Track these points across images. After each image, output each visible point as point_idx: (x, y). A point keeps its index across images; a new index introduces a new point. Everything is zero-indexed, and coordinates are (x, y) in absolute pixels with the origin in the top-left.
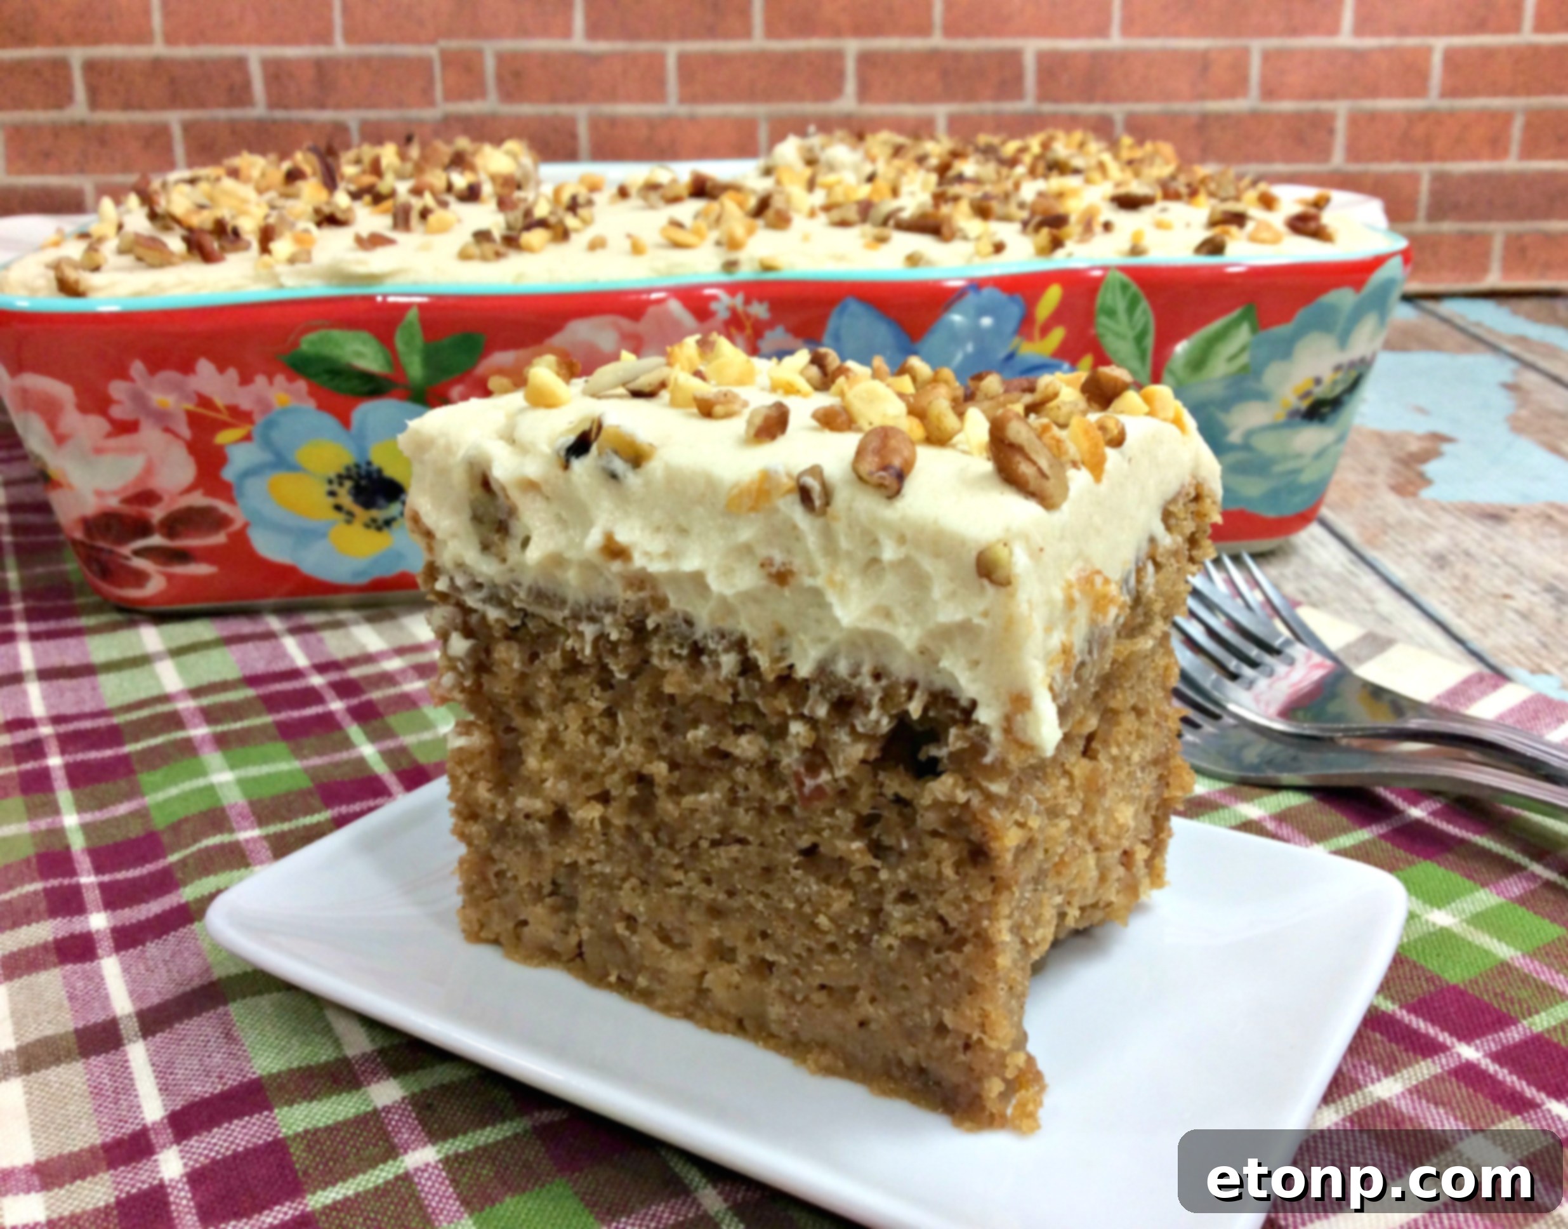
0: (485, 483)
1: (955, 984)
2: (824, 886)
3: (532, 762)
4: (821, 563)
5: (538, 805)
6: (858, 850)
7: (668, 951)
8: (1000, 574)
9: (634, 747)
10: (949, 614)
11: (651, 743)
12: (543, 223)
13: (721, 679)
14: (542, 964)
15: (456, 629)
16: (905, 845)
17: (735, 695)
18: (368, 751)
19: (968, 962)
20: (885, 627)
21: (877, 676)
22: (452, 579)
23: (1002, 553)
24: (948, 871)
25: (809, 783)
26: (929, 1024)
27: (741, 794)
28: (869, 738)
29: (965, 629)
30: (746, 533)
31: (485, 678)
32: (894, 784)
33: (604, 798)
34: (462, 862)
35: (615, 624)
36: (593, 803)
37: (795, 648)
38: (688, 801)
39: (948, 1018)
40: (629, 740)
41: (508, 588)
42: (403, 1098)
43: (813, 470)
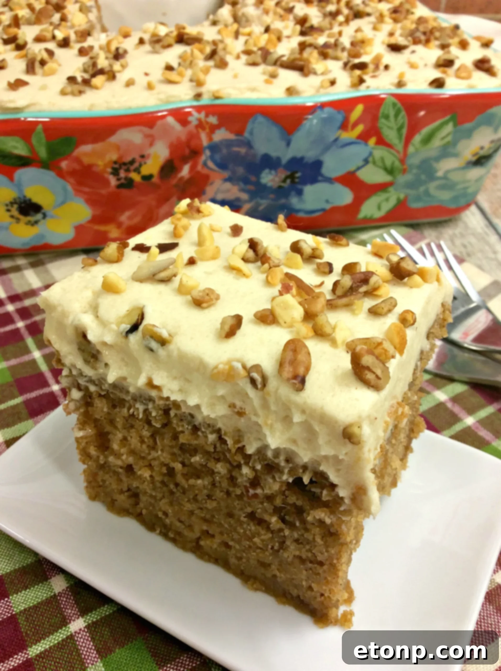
0: (84, 336)
1: (318, 577)
2: (258, 527)
3: (115, 446)
4: (260, 412)
5: (119, 463)
6: (275, 521)
7: (183, 527)
8: (355, 440)
9: (165, 455)
10: (326, 451)
11: (173, 454)
12: (101, 72)
13: (209, 443)
14: (124, 516)
15: (74, 387)
16: (298, 524)
17: (215, 447)
18: (37, 355)
19: (324, 571)
20: (294, 448)
21: (288, 461)
22: (71, 371)
23: (355, 430)
24: (319, 540)
26: (305, 586)
27: (217, 484)
28: (282, 482)
29: (335, 457)
30: (221, 392)
31: (90, 409)
32: (293, 498)
33: (150, 466)
34: (85, 471)
35: (154, 408)
36: (146, 468)
37: (246, 438)
38: (192, 481)
39: (314, 585)
40: (162, 450)
41: (99, 380)
42: (67, 588)
43: (257, 368)
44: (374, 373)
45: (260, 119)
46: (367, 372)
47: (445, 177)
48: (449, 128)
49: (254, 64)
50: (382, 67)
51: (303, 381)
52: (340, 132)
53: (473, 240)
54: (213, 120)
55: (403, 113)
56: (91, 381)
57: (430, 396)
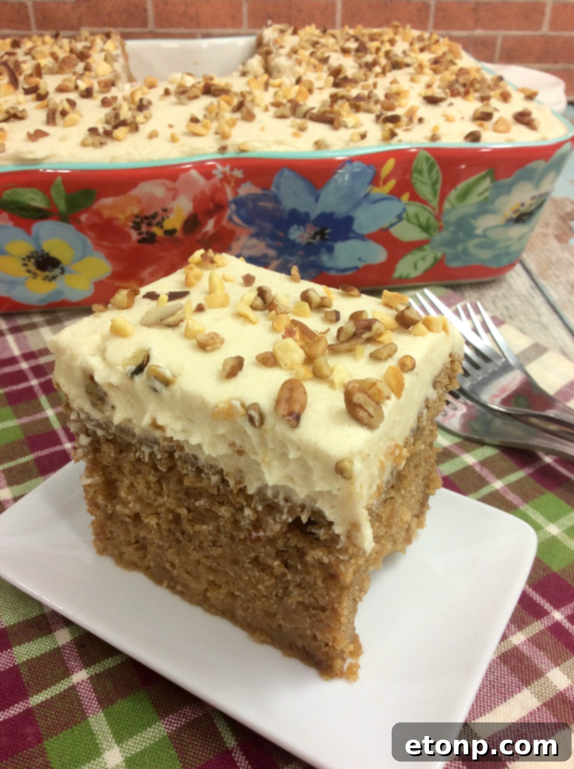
0: (92, 378)
1: (321, 624)
2: (261, 573)
3: (123, 494)
4: (259, 450)
5: (127, 511)
6: (278, 565)
7: (191, 578)
8: (347, 475)
9: (171, 500)
10: (320, 486)
11: (179, 500)
12: (124, 123)
13: (212, 484)
14: (132, 570)
15: (82, 433)
16: (299, 567)
17: (219, 490)
18: (50, 413)
19: (327, 617)
20: (291, 485)
21: (287, 500)
22: (79, 415)
23: (347, 465)
24: (320, 583)
25: (254, 534)
26: (309, 635)
27: (222, 529)
28: (282, 523)
29: (329, 493)
30: (222, 431)
31: (98, 455)
32: (294, 541)
33: (157, 514)
34: (93, 523)
35: (159, 450)
36: (153, 516)
37: (247, 479)
38: (197, 527)
39: (318, 634)
40: (168, 496)
41: (106, 423)
42: (71, 641)
43: (255, 406)
44: (366, 411)
45: (287, 172)
46: (359, 410)
47: (484, 236)
48: (487, 183)
49: (283, 117)
50: (416, 120)
51: (298, 418)
52: (370, 187)
53: (516, 302)
54: (238, 174)
55: (437, 168)
56: (99, 425)
57: (458, 459)
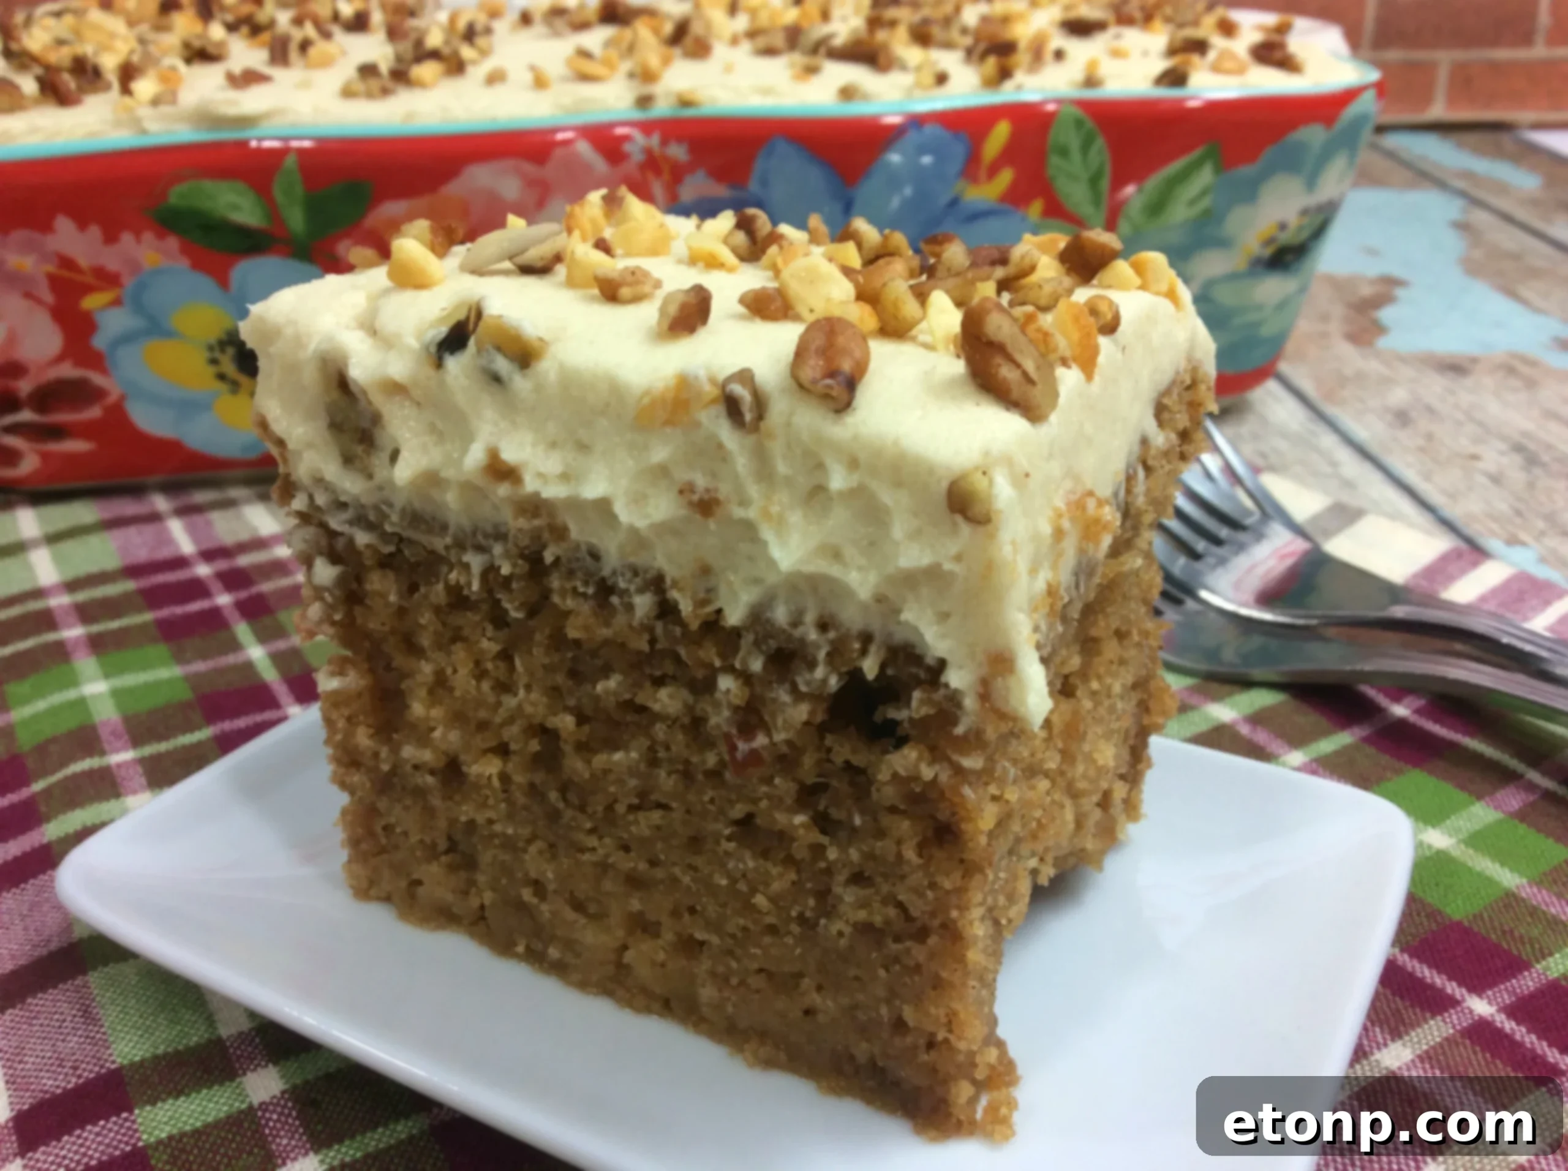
0: (343, 384)
1: (917, 978)
2: (761, 861)
3: (418, 709)
4: (753, 491)
5: (426, 756)
6: (802, 825)
7: (583, 921)
8: (977, 510)
9: (534, 696)
10: (911, 556)
11: (555, 692)
12: (435, 55)
13: (635, 623)
14: (440, 927)
15: (321, 554)
16: (858, 821)
17: (652, 642)
18: (256, 653)
19: (932, 956)
20: (834, 570)
21: (823, 626)
22: (311, 498)
23: (980, 483)
24: (910, 854)
25: (742, 746)
26: (886, 1020)
27: (662, 754)
28: (813, 697)
29: (933, 575)
30: (660, 454)
31: (358, 610)
32: (844, 750)
33: (503, 750)
34: (344, 812)
35: (507, 555)
36: (490, 755)
37: (723, 590)
38: (600, 760)
39: (909, 1014)
40: (528, 688)
41: (376, 508)
42: (284, 1092)
44: (1018, 366)
45: (782, 148)
48: (1205, 176)
49: (770, 53)
50: (1048, 55)
51: (851, 384)
52: (961, 184)
53: (1282, 445)
54: (678, 152)
55: (1100, 143)
56: (361, 520)
